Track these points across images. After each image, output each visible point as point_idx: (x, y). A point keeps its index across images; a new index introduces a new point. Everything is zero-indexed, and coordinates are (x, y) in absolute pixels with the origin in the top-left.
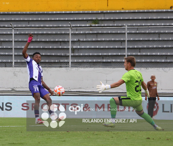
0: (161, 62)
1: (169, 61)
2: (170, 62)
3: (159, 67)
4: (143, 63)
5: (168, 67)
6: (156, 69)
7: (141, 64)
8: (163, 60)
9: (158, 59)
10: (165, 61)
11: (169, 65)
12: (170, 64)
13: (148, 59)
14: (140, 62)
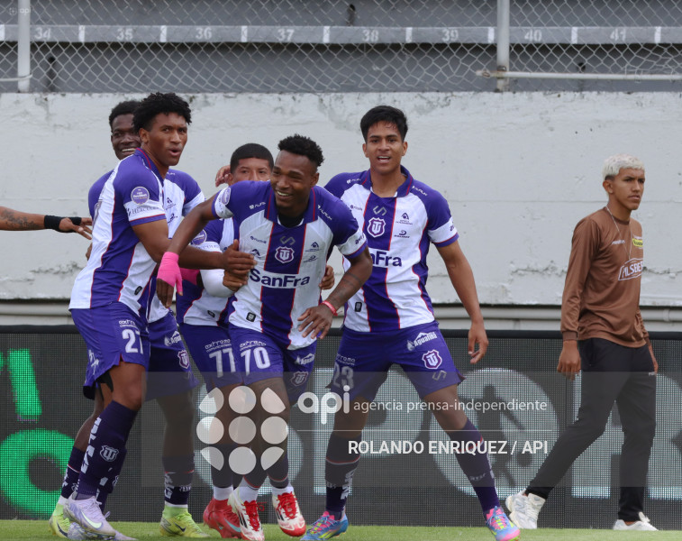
0: (306, 47)
1: (371, 35)
2: (381, 47)
3: (295, 90)
4: (163, 56)
5: (367, 90)
6: (271, 100)
7: (143, 65)
8: (327, 28)
9: (284, 23)
10: (338, 42)
11: (376, 68)
12: (381, 64)
13: (203, 23)
14: (142, 46)
